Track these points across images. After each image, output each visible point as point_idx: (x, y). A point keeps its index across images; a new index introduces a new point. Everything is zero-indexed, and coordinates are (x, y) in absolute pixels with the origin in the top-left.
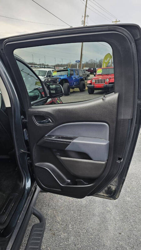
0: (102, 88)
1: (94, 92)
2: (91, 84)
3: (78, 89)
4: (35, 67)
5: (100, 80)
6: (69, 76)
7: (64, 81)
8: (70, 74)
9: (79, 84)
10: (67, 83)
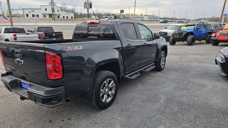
0: (225, 41)
1: (219, 45)
2: (215, 37)
3: (204, 41)
4: (175, 22)
5: (225, 33)
6: (195, 29)
7: (189, 34)
8: (197, 28)
9: (206, 37)
10: (192, 36)
